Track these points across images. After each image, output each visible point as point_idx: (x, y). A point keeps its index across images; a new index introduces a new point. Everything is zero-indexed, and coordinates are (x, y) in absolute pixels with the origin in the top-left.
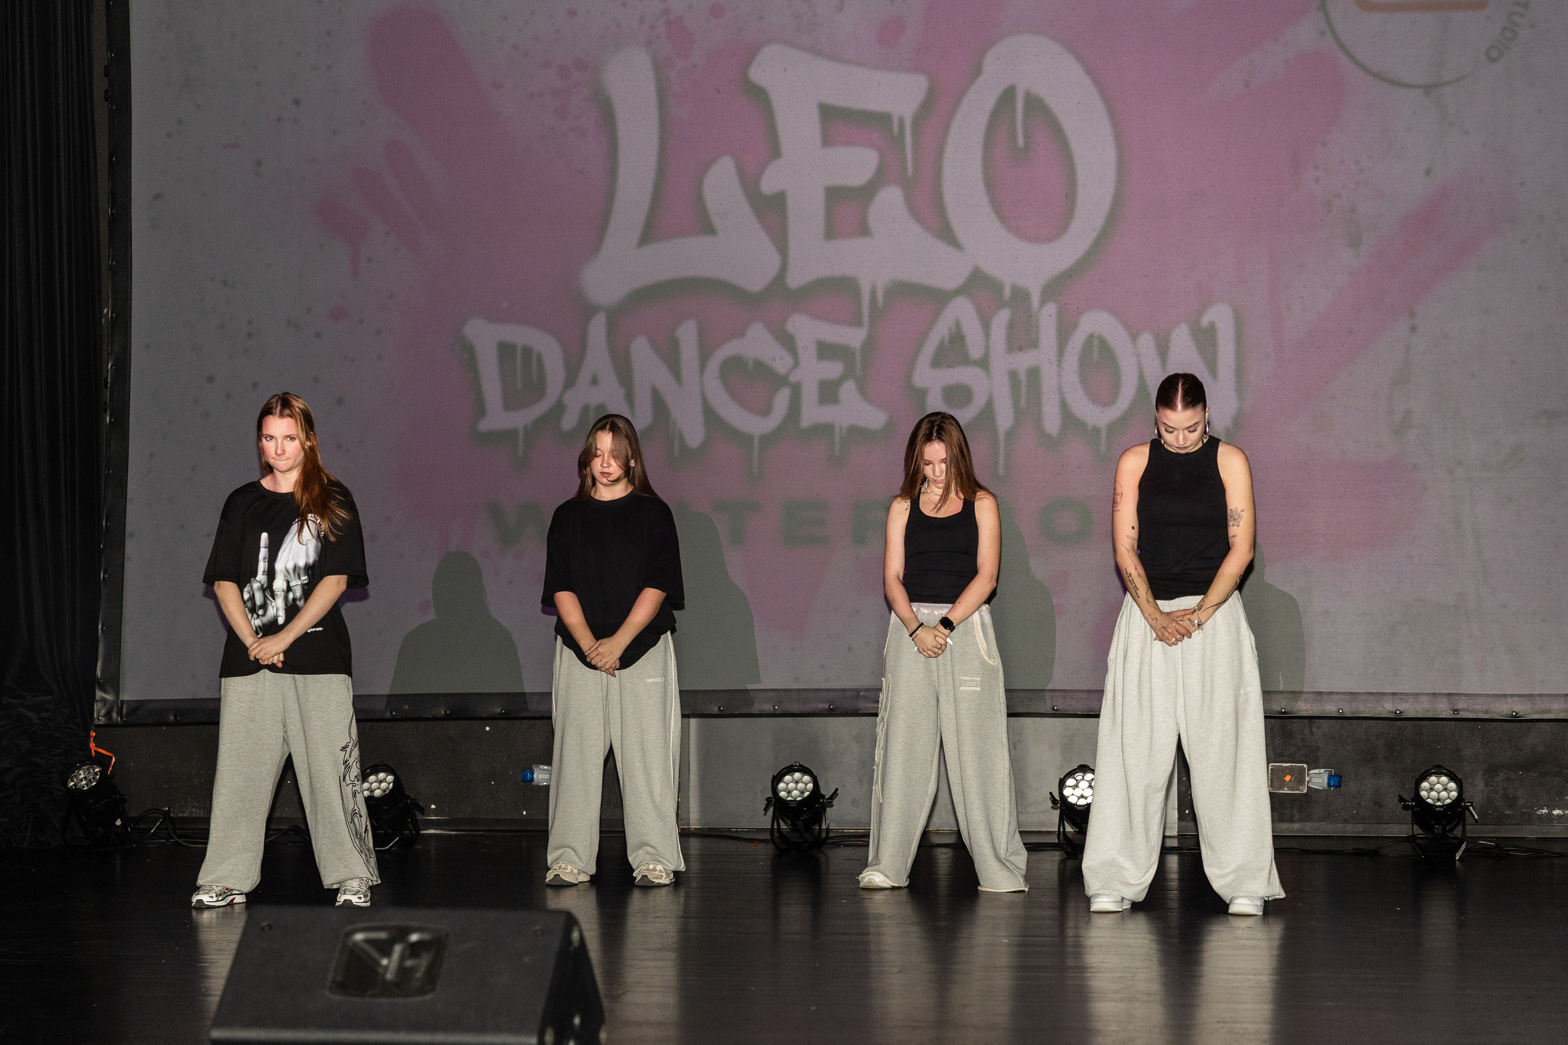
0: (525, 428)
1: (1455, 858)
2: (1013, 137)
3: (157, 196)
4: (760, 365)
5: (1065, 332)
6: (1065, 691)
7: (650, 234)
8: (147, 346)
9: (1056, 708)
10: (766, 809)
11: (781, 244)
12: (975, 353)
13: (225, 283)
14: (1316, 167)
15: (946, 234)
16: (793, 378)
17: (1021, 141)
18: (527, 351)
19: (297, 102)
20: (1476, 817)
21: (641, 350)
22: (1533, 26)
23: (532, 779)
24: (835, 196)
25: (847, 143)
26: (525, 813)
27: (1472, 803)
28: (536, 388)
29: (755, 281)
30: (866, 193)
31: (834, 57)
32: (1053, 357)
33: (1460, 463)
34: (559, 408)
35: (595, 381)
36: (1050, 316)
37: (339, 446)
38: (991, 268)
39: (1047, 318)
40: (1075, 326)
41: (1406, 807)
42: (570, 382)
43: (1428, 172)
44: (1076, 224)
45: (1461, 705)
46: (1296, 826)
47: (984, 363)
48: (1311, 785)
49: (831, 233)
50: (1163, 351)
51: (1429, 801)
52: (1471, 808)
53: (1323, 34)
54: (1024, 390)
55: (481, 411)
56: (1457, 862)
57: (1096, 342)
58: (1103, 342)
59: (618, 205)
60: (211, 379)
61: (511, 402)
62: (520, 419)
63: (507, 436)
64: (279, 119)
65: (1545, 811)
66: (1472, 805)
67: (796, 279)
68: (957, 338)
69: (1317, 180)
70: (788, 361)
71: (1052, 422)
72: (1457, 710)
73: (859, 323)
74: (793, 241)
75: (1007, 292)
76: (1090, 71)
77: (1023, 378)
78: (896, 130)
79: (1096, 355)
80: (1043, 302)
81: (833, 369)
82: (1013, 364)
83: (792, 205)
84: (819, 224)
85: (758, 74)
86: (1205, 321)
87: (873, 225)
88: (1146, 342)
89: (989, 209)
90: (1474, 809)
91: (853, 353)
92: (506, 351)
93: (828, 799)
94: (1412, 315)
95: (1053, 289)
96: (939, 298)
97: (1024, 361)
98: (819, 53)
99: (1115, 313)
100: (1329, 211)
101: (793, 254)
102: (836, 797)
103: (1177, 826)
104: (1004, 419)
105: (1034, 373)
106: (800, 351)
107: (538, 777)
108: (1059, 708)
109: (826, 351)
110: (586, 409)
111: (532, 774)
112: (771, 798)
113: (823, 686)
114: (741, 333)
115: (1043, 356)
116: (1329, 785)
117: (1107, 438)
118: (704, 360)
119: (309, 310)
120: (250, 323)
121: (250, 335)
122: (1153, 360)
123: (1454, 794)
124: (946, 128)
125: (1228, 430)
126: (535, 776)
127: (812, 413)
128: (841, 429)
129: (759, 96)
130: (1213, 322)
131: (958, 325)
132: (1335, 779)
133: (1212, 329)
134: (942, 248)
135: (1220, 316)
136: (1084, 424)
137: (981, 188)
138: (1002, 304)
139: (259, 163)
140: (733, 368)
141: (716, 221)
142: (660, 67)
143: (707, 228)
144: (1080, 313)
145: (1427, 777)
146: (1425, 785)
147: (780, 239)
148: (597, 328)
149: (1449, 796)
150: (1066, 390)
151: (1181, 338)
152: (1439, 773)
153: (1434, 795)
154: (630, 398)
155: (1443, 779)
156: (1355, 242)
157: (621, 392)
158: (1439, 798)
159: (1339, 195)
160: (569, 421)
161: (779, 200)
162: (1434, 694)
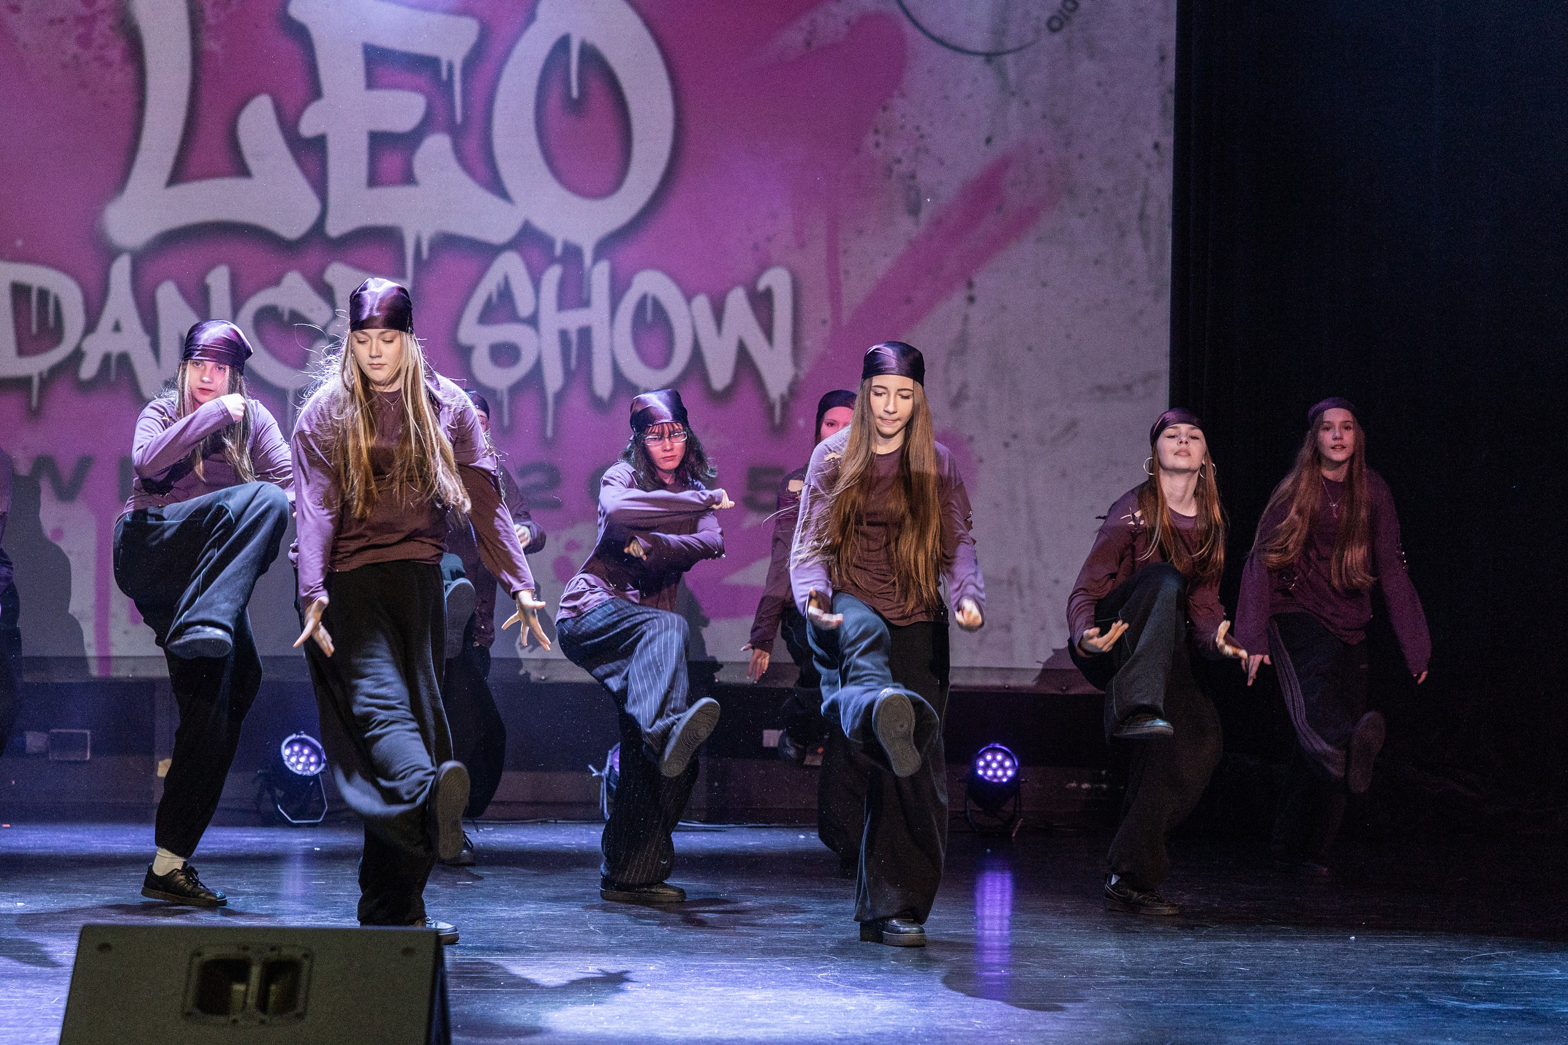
0: (40, 374)
1: (1012, 834)
2: (567, 85)
4: (295, 316)
5: (618, 289)
7: (178, 175)
11: (320, 187)
12: (525, 308)
14: (876, 132)
15: (495, 185)
16: (331, 332)
17: (575, 93)
18: (43, 294)
21: (168, 295)
23: (24, 746)
24: (379, 141)
25: (393, 87)
26: (13, 783)
28: (53, 333)
29: (293, 228)
30: (411, 141)
32: (606, 316)
33: (1015, 436)
34: (77, 356)
35: (117, 328)
36: (603, 274)
38: (541, 223)
39: (600, 276)
40: (628, 285)
42: (90, 327)
43: (988, 141)
44: (631, 180)
45: (1012, 680)
47: (533, 321)
49: (374, 181)
50: (718, 312)
51: (987, 778)
52: (1026, 785)
54: (574, 352)
56: (1014, 838)
57: (649, 303)
58: (656, 302)
59: (146, 141)
61: (25, 347)
62: (36, 365)
63: (20, 384)
65: (1074, 785)
67: (335, 228)
68: (505, 293)
69: (877, 145)
70: (327, 312)
71: (603, 385)
74: (333, 186)
75: (558, 250)
76: (648, 23)
77: (574, 338)
78: (445, 75)
79: (649, 316)
80: (596, 259)
82: (563, 322)
83: (333, 149)
84: (361, 168)
85: (297, 8)
87: (419, 172)
88: (701, 302)
89: (541, 162)
92: (20, 292)
94: (970, 285)
95: (606, 246)
96: (487, 252)
97: (574, 320)
99: (670, 274)
100: (890, 177)
101: (333, 200)
103: (705, 799)
104: (554, 379)
105: (585, 333)
106: (339, 303)
107: (31, 743)
110: (107, 358)
111: (25, 741)
114: (276, 282)
115: (596, 315)
118: (237, 304)
122: (708, 323)
123: (1010, 773)
124: (498, 75)
125: (782, 397)
126: (27, 743)
129: (300, 35)
130: (770, 286)
131: (506, 279)
133: (768, 294)
134: (489, 199)
135: (777, 280)
136: (636, 387)
137: (532, 140)
138: (552, 260)
140: (267, 317)
141: (251, 162)
143: (242, 170)
144: (635, 271)
145: (982, 756)
146: (982, 763)
147: (320, 185)
148: (121, 272)
149: (1005, 775)
150: (617, 351)
151: (737, 301)
152: (995, 751)
153: (990, 773)
154: (155, 346)
155: (999, 757)
156: (914, 210)
157: (146, 340)
158: (995, 776)
159: (899, 161)
160: (88, 370)
161: (319, 143)
162: (985, 668)
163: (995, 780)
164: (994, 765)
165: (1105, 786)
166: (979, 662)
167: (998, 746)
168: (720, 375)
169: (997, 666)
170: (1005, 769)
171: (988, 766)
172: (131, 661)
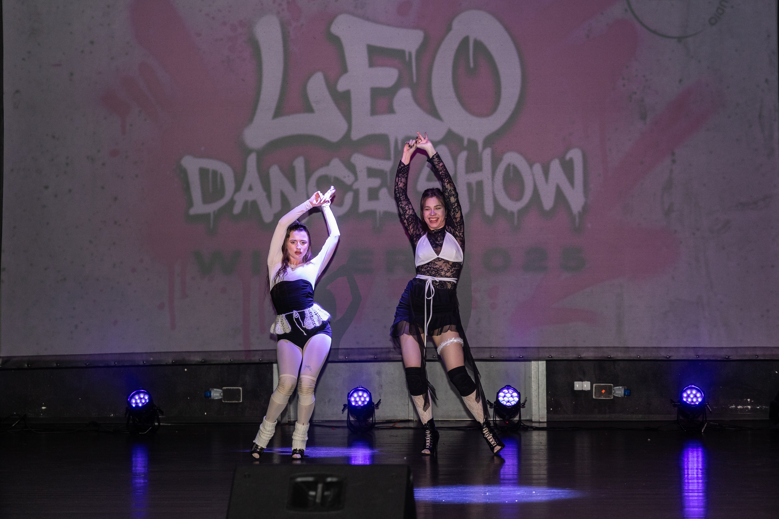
0: (214, 212)
1: (702, 431)
2: (468, 61)
3: (17, 91)
4: (337, 180)
5: (496, 161)
6: (497, 348)
7: (279, 112)
8: (12, 170)
9: (492, 357)
10: (343, 410)
11: (348, 117)
13: (54, 137)
14: (623, 79)
15: (433, 112)
16: (355, 187)
17: (472, 65)
18: (215, 173)
19: (92, 43)
20: (711, 410)
21: (275, 172)
22: (732, 7)
23: (210, 396)
24: (376, 92)
25: (382, 65)
26: (206, 414)
27: (708, 403)
28: (220, 192)
29: (334, 137)
30: (391, 92)
31: (375, 21)
32: (490, 177)
33: (698, 230)
34: (232, 203)
35: (250, 189)
36: (488, 155)
37: (115, 223)
38: (456, 130)
39: (487, 155)
40: (501, 160)
41: (675, 406)
42: (238, 188)
43: (680, 81)
44: (501, 108)
45: (700, 353)
46: (607, 416)
48: (615, 395)
49: (374, 112)
50: (546, 172)
51: (688, 402)
52: (708, 406)
53: (626, 10)
54: (474, 192)
55: (190, 204)
56: (703, 433)
57: (511, 168)
58: (515, 167)
59: (263, 97)
60: (46, 187)
61: (206, 200)
62: (212, 208)
63: (205, 217)
64: (82, 52)
65: (734, 407)
66: (708, 404)
67: (356, 136)
69: (624, 85)
70: (352, 178)
71: (489, 209)
72: (698, 356)
73: (388, 158)
74: (354, 116)
75: (466, 142)
76: (508, 29)
77: (474, 186)
78: (407, 58)
79: (511, 175)
80: (484, 147)
81: (376, 182)
82: (469, 179)
83: (353, 97)
84: (368, 106)
85: (335, 29)
86: (568, 157)
87: (396, 107)
88: (537, 167)
89: (456, 100)
90: (709, 406)
91: (386, 174)
92: (203, 172)
93: (376, 405)
94: (673, 154)
95: (489, 141)
97: (474, 178)
98: (368, 19)
99: (521, 153)
100: (631, 101)
101: (354, 122)
102: (380, 404)
103: (546, 417)
105: (480, 184)
106: (359, 173)
107: (213, 394)
108: (495, 356)
109: (372, 173)
110: (246, 203)
111: (210, 393)
112: (346, 404)
113: (372, 346)
114: (327, 163)
115: (485, 175)
116: (625, 394)
117: (518, 217)
118: (308, 177)
119: (99, 151)
120: (67, 158)
121: (67, 164)
122: (541, 177)
123: (700, 400)
124: (433, 58)
125: (579, 213)
126: (212, 394)
127: (365, 205)
128: (380, 213)
129: (336, 41)
130: (572, 158)
132: (628, 391)
133: (571, 160)
134: (431, 119)
135: (575, 155)
136: (506, 210)
137: (451, 89)
138: (464, 149)
139: (72, 74)
140: (323, 181)
141: (314, 105)
142: (284, 26)
143: (309, 109)
144: (503, 153)
145: (685, 391)
146: (685, 395)
147: (347, 115)
148: (252, 160)
149: (697, 401)
150: (496, 193)
151: (555, 166)
152: (692, 389)
153: (690, 400)
154: (269, 197)
155: (694, 392)
156: (643, 117)
157: (264, 194)
158: (692, 401)
159: (635, 93)
160: (237, 209)
161: (346, 96)
162: (687, 348)
163: (693, 404)
164: (692, 396)
165: (749, 407)
166: (683, 345)
167: (693, 386)
168: (548, 203)
169: (693, 346)
170: (697, 398)
171: (688, 396)
172: (261, 352)
